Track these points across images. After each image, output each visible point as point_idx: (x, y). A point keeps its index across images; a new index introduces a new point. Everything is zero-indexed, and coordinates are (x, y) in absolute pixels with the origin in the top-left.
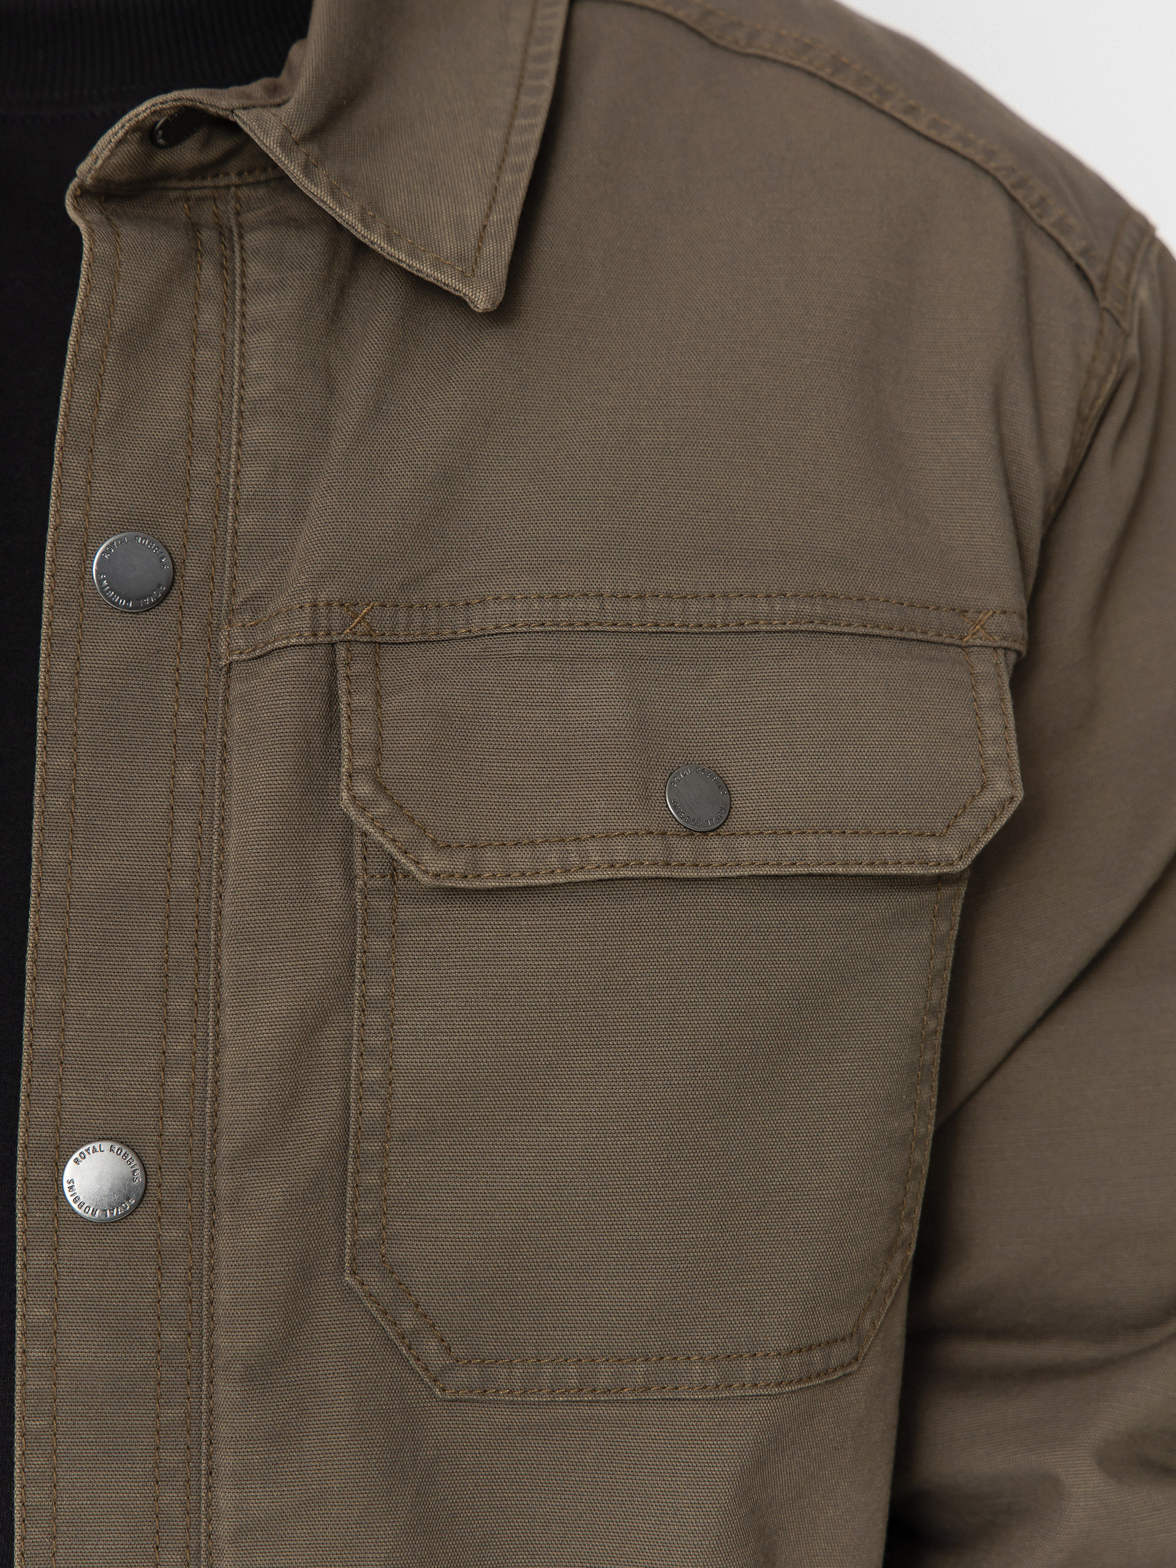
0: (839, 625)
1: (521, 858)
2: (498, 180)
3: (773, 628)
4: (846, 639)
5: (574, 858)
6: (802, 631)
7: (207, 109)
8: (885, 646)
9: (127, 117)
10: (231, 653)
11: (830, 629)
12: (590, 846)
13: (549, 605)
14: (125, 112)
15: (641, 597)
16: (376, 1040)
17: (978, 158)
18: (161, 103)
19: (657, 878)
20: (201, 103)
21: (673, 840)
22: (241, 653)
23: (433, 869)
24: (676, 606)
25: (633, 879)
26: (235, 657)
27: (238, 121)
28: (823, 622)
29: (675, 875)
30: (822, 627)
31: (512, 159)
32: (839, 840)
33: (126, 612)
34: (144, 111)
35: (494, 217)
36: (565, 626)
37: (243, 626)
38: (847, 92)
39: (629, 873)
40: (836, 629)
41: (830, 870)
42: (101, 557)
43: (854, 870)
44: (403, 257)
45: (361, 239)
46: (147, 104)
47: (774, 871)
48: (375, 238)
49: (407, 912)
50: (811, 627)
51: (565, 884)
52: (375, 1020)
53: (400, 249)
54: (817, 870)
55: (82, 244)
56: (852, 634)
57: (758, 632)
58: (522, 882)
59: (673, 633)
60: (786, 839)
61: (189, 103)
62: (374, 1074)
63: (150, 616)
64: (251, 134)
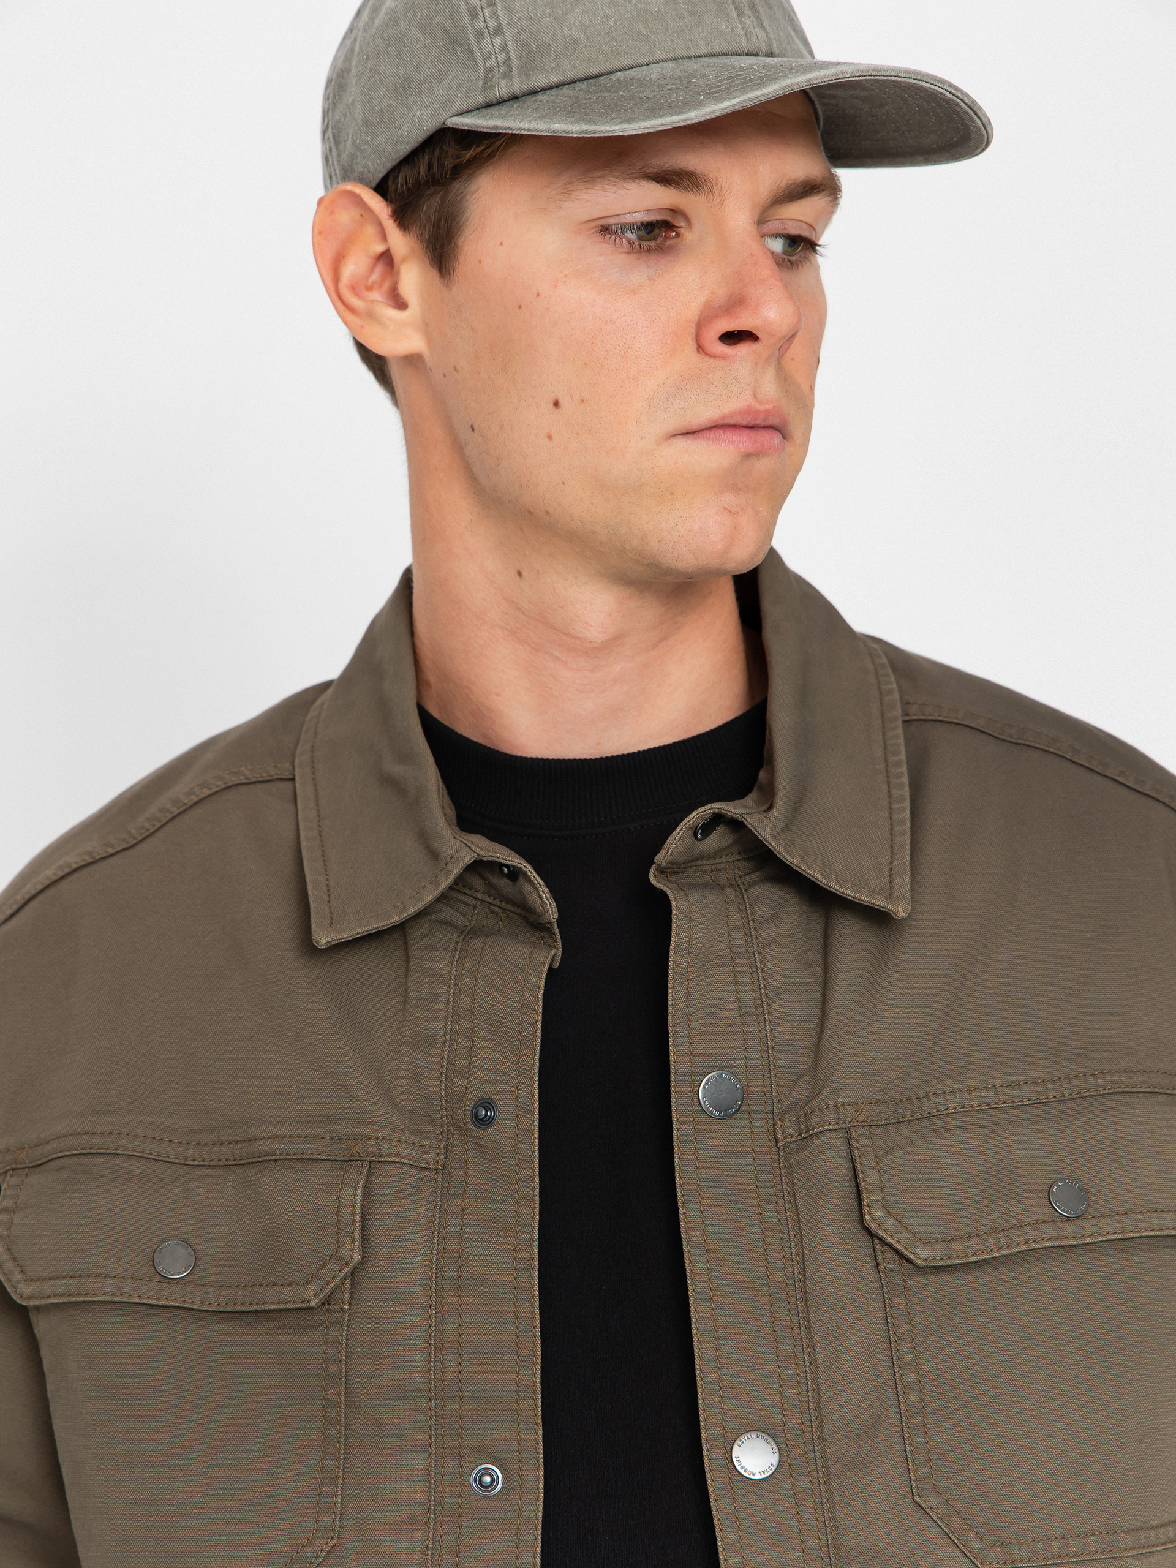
0: (1136, 1087)
1: (974, 1245)
2: (892, 841)
3: (1099, 1093)
4: (1141, 1095)
5: (1004, 1241)
6: (1116, 1093)
7: (727, 814)
8: (1161, 1099)
9: (683, 823)
10: (785, 1137)
11: (1131, 1090)
12: (1011, 1233)
13: (966, 1095)
14: (682, 820)
15: (1018, 1084)
16: (908, 1357)
17: (1166, 800)
18: (702, 812)
19: (1053, 1247)
20: (723, 810)
21: (1059, 1224)
22: (791, 1137)
23: (923, 1256)
24: (1040, 1088)
25: (1039, 1249)
26: (788, 1140)
27: (744, 821)
28: (1127, 1087)
29: (1063, 1244)
30: (1127, 1090)
31: (898, 829)
32: (1154, 1215)
33: (719, 1119)
34: (693, 818)
35: (896, 863)
36: (976, 1107)
37: (790, 1121)
38: (1083, 766)
39: (1036, 1246)
40: (1134, 1090)
41: (1152, 1233)
42: (704, 1087)
43: (1165, 1233)
44: (849, 893)
45: (823, 886)
46: (694, 814)
47: (1120, 1236)
48: (831, 884)
49: (913, 1282)
50: (1120, 1090)
51: (1000, 1257)
52: (906, 1346)
53: (847, 889)
54: (1145, 1234)
55: (670, 904)
56: (1144, 1092)
57: (1090, 1096)
58: (975, 1259)
59: (1039, 1103)
60: (1125, 1217)
61: (717, 811)
62: (911, 1377)
63: (733, 1119)
64: (753, 829)
